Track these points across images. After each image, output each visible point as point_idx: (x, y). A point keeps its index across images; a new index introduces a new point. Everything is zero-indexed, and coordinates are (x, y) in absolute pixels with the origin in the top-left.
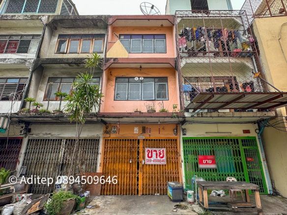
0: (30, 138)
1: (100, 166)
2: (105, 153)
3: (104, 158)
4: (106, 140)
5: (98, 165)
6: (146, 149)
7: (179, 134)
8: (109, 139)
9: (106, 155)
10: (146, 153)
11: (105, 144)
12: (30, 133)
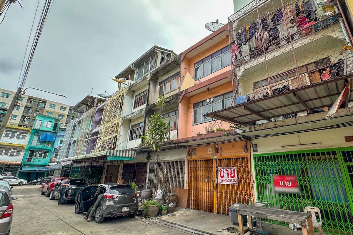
0: (151, 162)
1: (187, 183)
2: (189, 173)
3: (189, 177)
4: (189, 161)
5: (185, 182)
6: (219, 169)
7: (249, 151)
8: (191, 160)
9: (189, 175)
10: (219, 173)
11: (189, 165)
12: (151, 159)
